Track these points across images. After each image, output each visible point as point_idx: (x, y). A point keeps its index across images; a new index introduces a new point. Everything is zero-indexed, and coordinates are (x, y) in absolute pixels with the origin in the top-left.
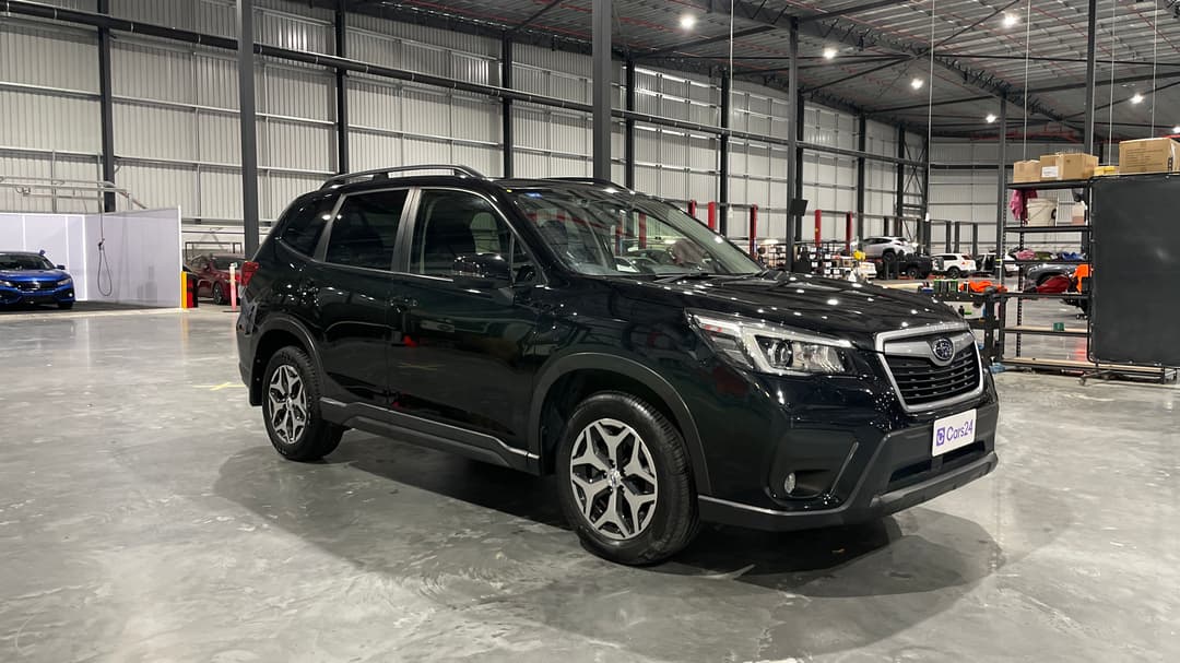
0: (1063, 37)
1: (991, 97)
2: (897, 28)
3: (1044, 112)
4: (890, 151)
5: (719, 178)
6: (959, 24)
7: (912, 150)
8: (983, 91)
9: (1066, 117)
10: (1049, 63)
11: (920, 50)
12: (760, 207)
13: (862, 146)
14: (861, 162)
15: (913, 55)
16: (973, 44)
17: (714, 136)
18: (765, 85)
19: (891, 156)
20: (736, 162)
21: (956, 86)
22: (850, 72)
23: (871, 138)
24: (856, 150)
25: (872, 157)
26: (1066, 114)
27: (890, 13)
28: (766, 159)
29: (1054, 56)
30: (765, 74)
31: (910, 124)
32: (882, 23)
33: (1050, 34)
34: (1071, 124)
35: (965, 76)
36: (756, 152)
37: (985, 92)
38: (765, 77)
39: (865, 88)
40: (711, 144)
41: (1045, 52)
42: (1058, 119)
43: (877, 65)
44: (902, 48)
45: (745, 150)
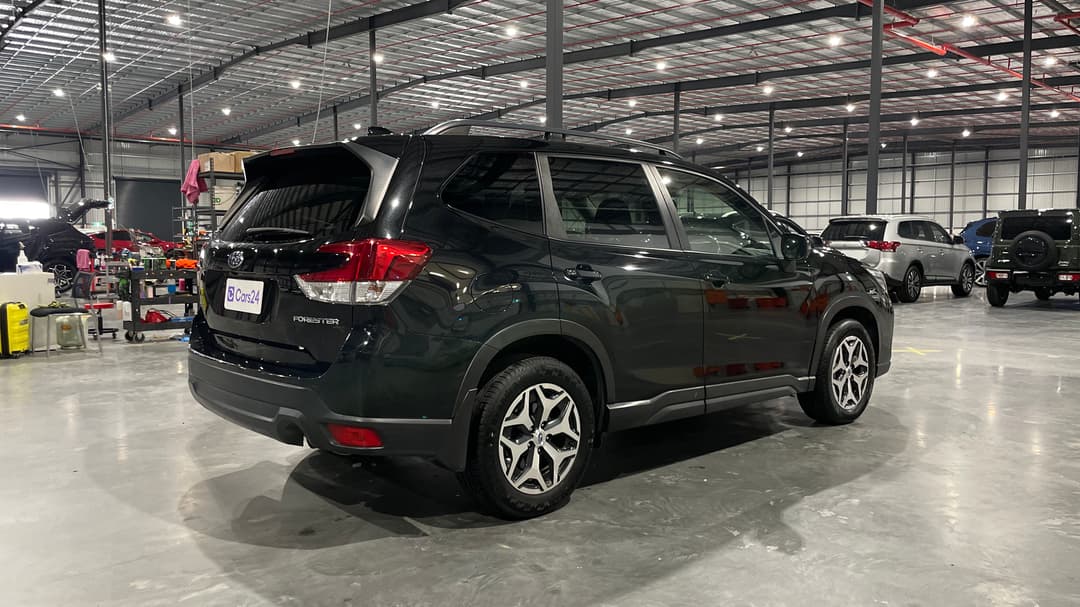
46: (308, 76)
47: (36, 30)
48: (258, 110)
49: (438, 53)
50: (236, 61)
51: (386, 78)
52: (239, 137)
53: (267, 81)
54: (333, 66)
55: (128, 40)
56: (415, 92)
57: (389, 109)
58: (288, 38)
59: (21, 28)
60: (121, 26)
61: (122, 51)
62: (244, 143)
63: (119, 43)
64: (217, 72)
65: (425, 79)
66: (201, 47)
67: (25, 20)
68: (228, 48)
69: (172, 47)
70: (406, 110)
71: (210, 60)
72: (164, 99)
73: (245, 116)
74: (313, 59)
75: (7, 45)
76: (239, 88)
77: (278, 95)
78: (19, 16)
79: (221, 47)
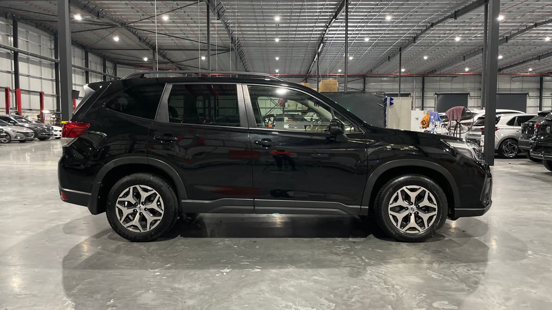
0: (182, 29)
1: (149, 50)
2: (115, 12)
3: (168, 59)
4: (99, 69)
5: (14, 76)
6: (143, 15)
7: (109, 70)
8: (146, 46)
9: (176, 62)
10: (175, 39)
11: (122, 23)
12: (45, 93)
13: (87, 65)
14: (87, 73)
15: (120, 26)
16: (146, 25)
17: (9, 51)
18: (36, 28)
19: (100, 71)
20: (23, 67)
21: (133, 42)
22: (84, 28)
23: (90, 62)
24: (84, 67)
25: (92, 71)
26: (175, 60)
27: (114, 4)
28: (39, 67)
29: (176, 36)
30: (37, 21)
31: (108, 57)
32: (109, 8)
33: (178, 27)
34: (177, 65)
35: (140, 38)
36: (33, 63)
37: (147, 47)
38: (37, 24)
39: (90, 37)
40: (8, 56)
41: (174, 34)
42: (173, 62)
43: (99, 27)
44: (115, 21)
45: (27, 61)
46: (464, 34)
47: (336, 32)
48: (442, 55)
49: (538, 8)
50: (423, 32)
51: (511, 28)
52: (435, 70)
53: (442, 40)
54: (477, 26)
55: (373, 30)
56: (533, 33)
57: (518, 45)
58: (446, 16)
59: (330, 32)
60: (368, 24)
61: (371, 36)
62: (438, 72)
63: (370, 32)
64: (415, 39)
65: (536, 25)
66: (406, 28)
67: (330, 29)
68: (418, 26)
69: (392, 30)
70: (530, 44)
71: (412, 33)
72: (394, 55)
73: (436, 58)
74: (463, 24)
75: (326, 40)
76: (429, 45)
77: (451, 46)
78: (327, 27)
79: (414, 26)
